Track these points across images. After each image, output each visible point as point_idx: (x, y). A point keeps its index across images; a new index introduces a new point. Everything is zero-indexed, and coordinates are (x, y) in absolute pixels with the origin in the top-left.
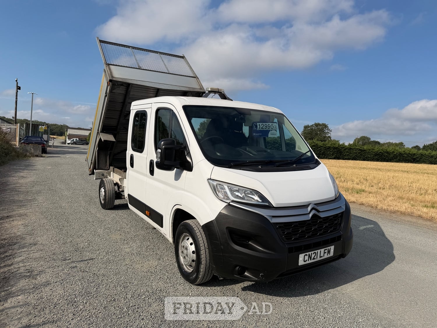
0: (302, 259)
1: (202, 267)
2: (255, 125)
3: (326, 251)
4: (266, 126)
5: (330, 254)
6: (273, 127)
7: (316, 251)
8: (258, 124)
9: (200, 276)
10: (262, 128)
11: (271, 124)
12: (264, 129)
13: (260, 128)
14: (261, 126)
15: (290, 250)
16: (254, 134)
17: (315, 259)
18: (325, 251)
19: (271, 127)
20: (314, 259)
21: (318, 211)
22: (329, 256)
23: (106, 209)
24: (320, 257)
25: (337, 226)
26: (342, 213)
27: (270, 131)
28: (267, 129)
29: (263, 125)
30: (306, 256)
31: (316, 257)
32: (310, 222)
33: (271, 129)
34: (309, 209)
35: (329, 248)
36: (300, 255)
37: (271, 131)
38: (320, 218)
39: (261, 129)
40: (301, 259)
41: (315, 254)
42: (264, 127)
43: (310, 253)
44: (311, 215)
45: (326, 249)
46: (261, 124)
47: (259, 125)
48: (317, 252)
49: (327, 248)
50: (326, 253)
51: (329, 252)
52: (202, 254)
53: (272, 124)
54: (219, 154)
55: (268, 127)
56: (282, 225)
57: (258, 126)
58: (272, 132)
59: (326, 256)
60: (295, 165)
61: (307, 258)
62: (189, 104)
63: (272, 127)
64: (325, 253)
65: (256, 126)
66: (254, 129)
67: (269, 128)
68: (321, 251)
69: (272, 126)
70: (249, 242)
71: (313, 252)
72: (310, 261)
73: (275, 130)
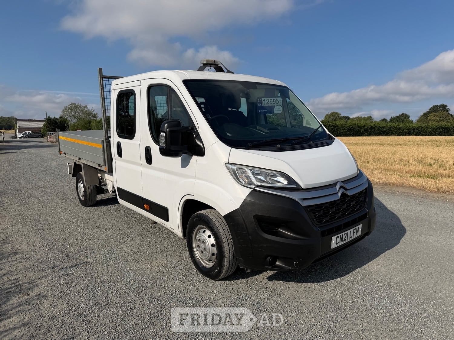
0: (335, 242)
1: (226, 261)
2: (260, 100)
3: (355, 231)
4: (271, 101)
6: (278, 101)
7: (346, 232)
8: (263, 99)
9: (224, 271)
10: (267, 104)
11: (275, 99)
12: (270, 105)
14: (266, 102)
15: (324, 234)
16: (259, 111)
19: (276, 102)
20: (345, 240)
21: (346, 189)
22: (358, 235)
23: (88, 206)
24: (350, 237)
25: (362, 203)
26: (366, 189)
27: (275, 106)
28: (272, 105)
30: (337, 238)
31: (346, 238)
32: (339, 202)
33: (276, 104)
34: (338, 187)
35: (357, 227)
36: (332, 238)
38: (348, 196)
39: (266, 105)
41: (345, 235)
42: (269, 102)
43: (341, 234)
44: (339, 194)
45: (355, 229)
46: (266, 99)
48: (348, 232)
50: (355, 232)
51: (358, 231)
52: (225, 246)
53: (277, 99)
54: (229, 135)
56: (314, 208)
57: (263, 102)
58: (277, 107)
59: (355, 236)
60: (312, 142)
61: (338, 240)
62: (190, 79)
65: (261, 102)
66: (259, 105)
67: (274, 103)
68: (350, 231)
70: (278, 229)
71: (344, 233)
73: (280, 106)
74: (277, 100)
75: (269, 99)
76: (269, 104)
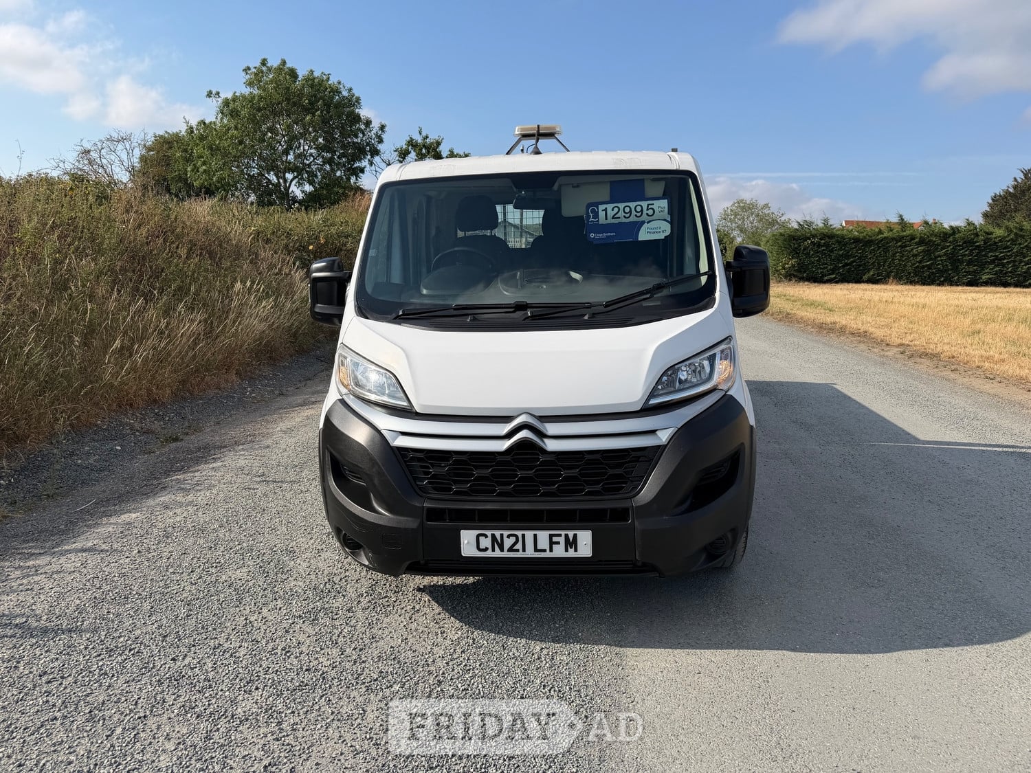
0: (472, 544)
2: (593, 211)
3: (562, 540)
4: (627, 210)
5: (576, 550)
6: (652, 210)
7: (519, 533)
8: (601, 207)
10: (613, 218)
11: (644, 204)
12: (624, 220)
13: (606, 219)
14: (610, 213)
15: (433, 515)
16: (592, 235)
17: (518, 550)
18: (555, 539)
19: (645, 211)
20: (511, 549)
21: (542, 435)
22: (571, 553)
24: (536, 550)
26: (658, 448)
27: (643, 223)
28: (633, 219)
29: (616, 210)
30: (482, 539)
31: (519, 546)
32: (508, 458)
33: (644, 217)
35: (571, 533)
36: (462, 531)
37: (648, 223)
38: (544, 451)
39: (610, 221)
40: (466, 542)
41: (513, 539)
42: (621, 214)
43: (497, 533)
45: (560, 535)
46: (610, 207)
47: (605, 210)
48: (524, 535)
49: (563, 533)
50: (558, 542)
51: (572, 543)
53: (647, 205)
55: (634, 212)
57: (602, 214)
58: (652, 225)
59: (559, 552)
61: (485, 542)
63: (650, 212)
64: (552, 543)
65: (596, 215)
66: (592, 221)
67: (638, 215)
68: (535, 536)
69: (648, 209)
71: (506, 533)
72: (497, 553)
73: (665, 220)
74: (650, 207)
75: (621, 206)
76: (619, 218)
